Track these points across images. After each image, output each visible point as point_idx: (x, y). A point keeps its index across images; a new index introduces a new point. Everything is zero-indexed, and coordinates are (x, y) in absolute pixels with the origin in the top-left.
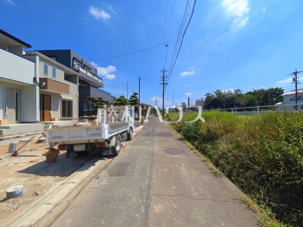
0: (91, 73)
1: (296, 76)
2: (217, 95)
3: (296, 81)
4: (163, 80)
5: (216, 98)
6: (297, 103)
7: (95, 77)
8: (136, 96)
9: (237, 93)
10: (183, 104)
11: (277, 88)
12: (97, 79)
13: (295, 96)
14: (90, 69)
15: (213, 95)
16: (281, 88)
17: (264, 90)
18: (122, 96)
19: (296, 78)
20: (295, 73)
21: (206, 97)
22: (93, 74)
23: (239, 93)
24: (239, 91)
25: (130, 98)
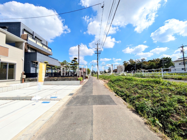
0: (41, 43)
1: (183, 49)
2: (130, 62)
3: (183, 52)
4: (97, 51)
5: (130, 64)
6: (185, 66)
8: (76, 60)
9: (143, 61)
10: (109, 68)
11: (167, 58)
12: (47, 48)
13: (183, 61)
14: (41, 41)
15: (128, 63)
16: (169, 58)
17: (159, 59)
18: (65, 61)
20: (182, 47)
21: (123, 63)
22: (43, 45)
23: (144, 61)
24: (144, 59)
25: (71, 62)
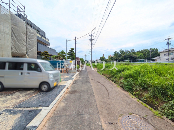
0: (40, 34)
1: (169, 41)
2: (121, 52)
3: (169, 44)
5: (120, 54)
6: (169, 57)
7: (43, 38)
8: (73, 50)
9: (132, 52)
12: (45, 39)
13: (168, 52)
14: (39, 32)
15: (118, 53)
18: (63, 51)
19: (169, 42)
20: (169, 39)
21: (114, 54)
24: (134, 50)
25: (69, 52)
